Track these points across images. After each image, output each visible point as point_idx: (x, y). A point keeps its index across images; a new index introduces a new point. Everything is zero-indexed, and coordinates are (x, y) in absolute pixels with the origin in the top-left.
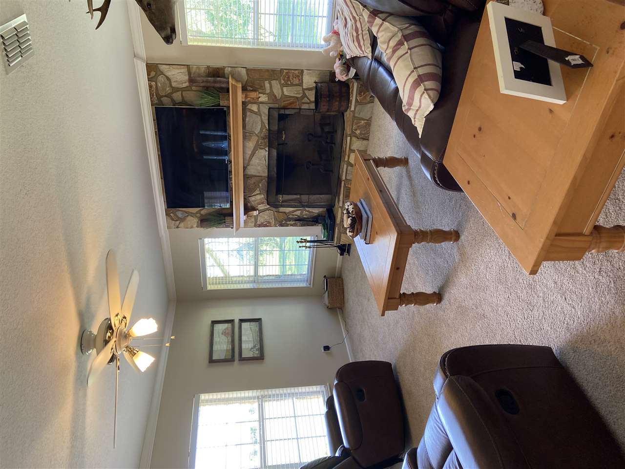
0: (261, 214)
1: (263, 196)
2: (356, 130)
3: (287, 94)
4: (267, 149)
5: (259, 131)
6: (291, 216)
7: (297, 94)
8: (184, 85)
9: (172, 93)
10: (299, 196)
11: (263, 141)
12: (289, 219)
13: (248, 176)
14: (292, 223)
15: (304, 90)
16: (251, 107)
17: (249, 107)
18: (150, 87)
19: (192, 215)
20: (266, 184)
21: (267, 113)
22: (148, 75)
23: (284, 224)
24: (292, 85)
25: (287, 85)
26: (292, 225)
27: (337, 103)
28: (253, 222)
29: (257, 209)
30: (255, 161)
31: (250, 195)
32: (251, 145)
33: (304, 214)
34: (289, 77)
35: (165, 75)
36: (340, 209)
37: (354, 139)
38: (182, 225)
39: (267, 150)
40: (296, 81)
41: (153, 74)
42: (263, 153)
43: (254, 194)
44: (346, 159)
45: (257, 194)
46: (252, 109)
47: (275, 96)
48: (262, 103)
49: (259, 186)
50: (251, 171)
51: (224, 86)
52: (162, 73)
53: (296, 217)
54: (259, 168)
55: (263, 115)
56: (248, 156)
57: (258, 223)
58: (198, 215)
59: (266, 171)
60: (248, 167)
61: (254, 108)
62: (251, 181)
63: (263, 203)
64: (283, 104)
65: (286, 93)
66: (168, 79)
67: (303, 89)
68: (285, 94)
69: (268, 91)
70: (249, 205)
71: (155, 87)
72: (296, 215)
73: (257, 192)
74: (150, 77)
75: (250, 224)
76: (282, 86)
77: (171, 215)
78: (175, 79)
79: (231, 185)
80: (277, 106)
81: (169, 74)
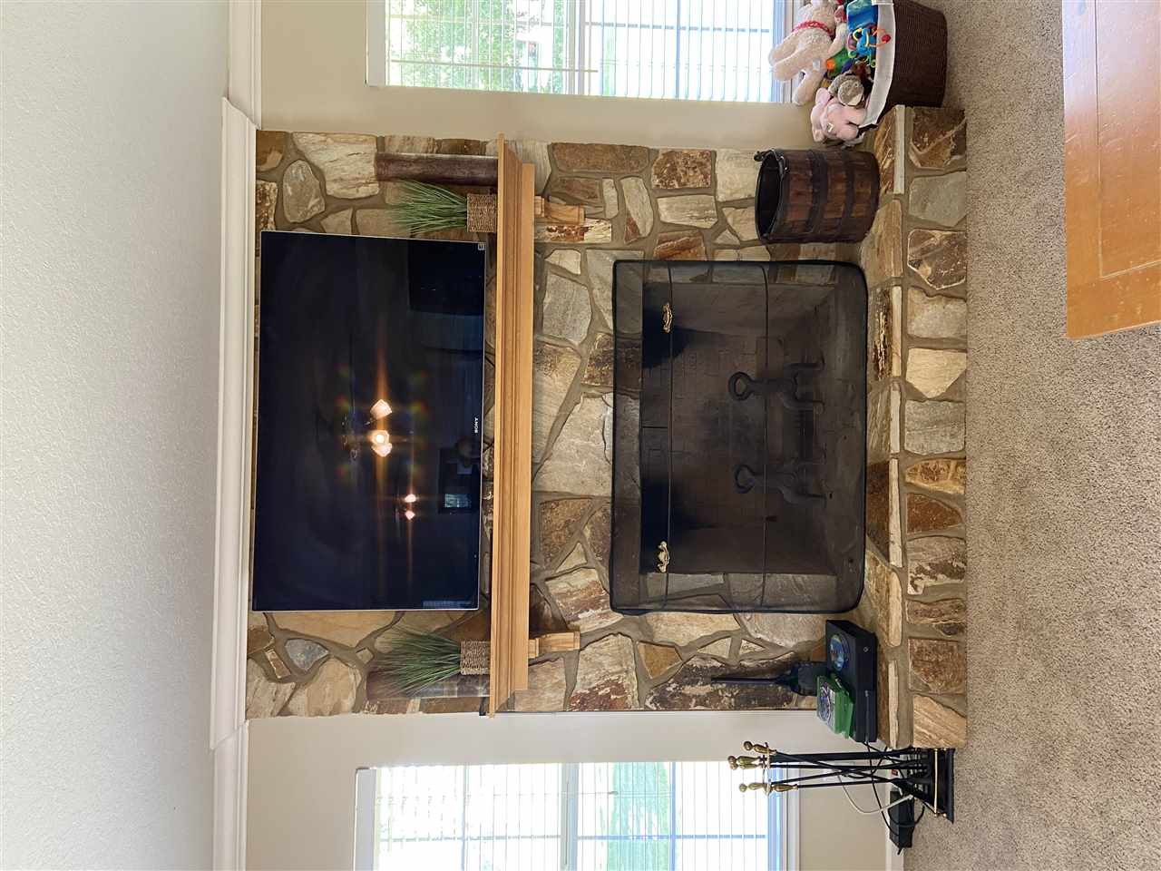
0: (588, 649)
1: (594, 576)
2: (918, 263)
3: (669, 220)
4: (609, 398)
5: (584, 335)
6: (696, 662)
7: (698, 218)
8: (363, 192)
9: (325, 215)
10: (720, 578)
11: (596, 373)
12: (689, 675)
13: (545, 498)
14: (702, 689)
15: (720, 206)
16: (560, 258)
17: (554, 258)
18: (261, 196)
19: (341, 652)
20: (606, 525)
21: (610, 279)
22: (260, 160)
23: (673, 696)
24: (684, 190)
25: (667, 191)
26: (703, 702)
27: (840, 187)
28: (559, 684)
29: (577, 629)
30: (570, 440)
31: (549, 573)
32: (557, 383)
33: (741, 652)
34: (673, 169)
35: (308, 162)
36: (895, 579)
37: (915, 296)
38: (301, 699)
39: (611, 402)
40: (697, 180)
41: (274, 158)
42: (598, 410)
43: (562, 568)
44: (896, 371)
45: (576, 568)
46: (564, 265)
47: (635, 224)
48: (593, 246)
49: (582, 534)
50: (559, 478)
51: (482, 174)
52: (301, 156)
53: (716, 663)
54: (582, 466)
55: (596, 283)
56: (546, 424)
57: (579, 689)
58: (365, 655)
59: (607, 476)
60: (547, 463)
61: (571, 261)
62: (559, 516)
63: (594, 604)
64: (657, 250)
65: (666, 217)
66: (318, 172)
67: (716, 202)
68: (662, 219)
69: (612, 211)
70: (547, 611)
71: (274, 197)
72: (714, 658)
73: (576, 559)
74: (264, 168)
75: (549, 694)
76: (655, 194)
77: (269, 655)
78: (337, 175)
79: (487, 529)
80: (639, 255)
81: (321, 159)
